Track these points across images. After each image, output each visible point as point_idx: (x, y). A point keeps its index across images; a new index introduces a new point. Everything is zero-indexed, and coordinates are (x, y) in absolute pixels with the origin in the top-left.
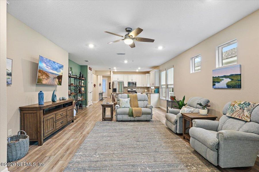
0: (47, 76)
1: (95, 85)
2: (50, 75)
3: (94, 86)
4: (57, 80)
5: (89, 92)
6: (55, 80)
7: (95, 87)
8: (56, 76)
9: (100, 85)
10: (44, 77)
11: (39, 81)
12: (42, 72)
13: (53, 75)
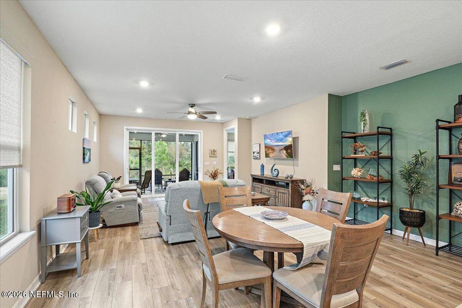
0: (273, 150)
2: (276, 148)
4: (285, 152)
6: (281, 152)
8: (283, 147)
10: (270, 151)
11: (267, 156)
12: (267, 147)
13: (279, 147)
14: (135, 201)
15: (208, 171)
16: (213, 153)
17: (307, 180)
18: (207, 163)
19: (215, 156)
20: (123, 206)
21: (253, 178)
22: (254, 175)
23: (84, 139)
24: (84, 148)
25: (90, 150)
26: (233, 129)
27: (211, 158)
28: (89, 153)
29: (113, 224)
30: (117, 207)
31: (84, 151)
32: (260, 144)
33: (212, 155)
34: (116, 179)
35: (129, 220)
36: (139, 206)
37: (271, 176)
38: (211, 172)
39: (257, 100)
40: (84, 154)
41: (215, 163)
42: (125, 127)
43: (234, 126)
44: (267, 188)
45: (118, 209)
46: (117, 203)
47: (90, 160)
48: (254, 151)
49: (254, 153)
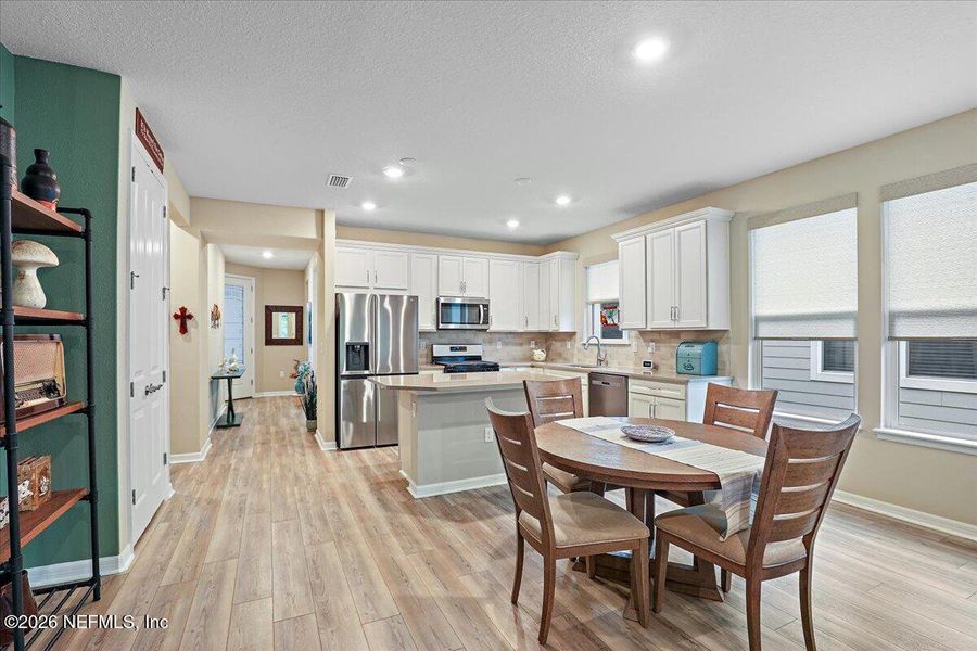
1: (183, 317)
3: (176, 324)
5: (139, 391)
7: (184, 330)
9: (216, 317)
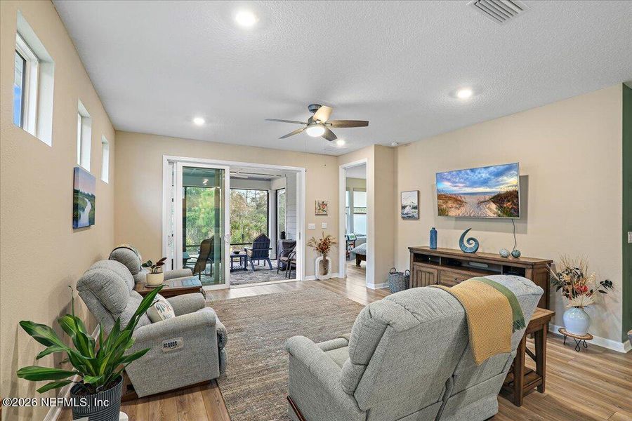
0: (459, 202)
2: (467, 199)
4: (492, 206)
6: (483, 206)
8: (489, 197)
10: (451, 204)
11: (442, 212)
12: (443, 197)
13: (478, 197)
14: (211, 325)
15: (313, 240)
16: (322, 208)
17: (557, 261)
18: (312, 226)
19: (325, 213)
20: (179, 340)
21: (414, 254)
22: (417, 249)
23: (76, 170)
24: (76, 192)
25: (92, 198)
26: (364, 165)
27: (318, 217)
28: (89, 204)
29: (156, 391)
30: (165, 346)
31: (75, 198)
32: (419, 192)
33: (321, 212)
34: (154, 263)
35: (196, 376)
36: (220, 336)
37: (462, 253)
38: (320, 242)
39: (465, 94)
40: (76, 207)
41: (324, 225)
42: (165, 158)
43: (368, 158)
44: (457, 276)
45: (169, 349)
46: (166, 334)
47: (92, 221)
48: (404, 204)
49: (404, 207)
